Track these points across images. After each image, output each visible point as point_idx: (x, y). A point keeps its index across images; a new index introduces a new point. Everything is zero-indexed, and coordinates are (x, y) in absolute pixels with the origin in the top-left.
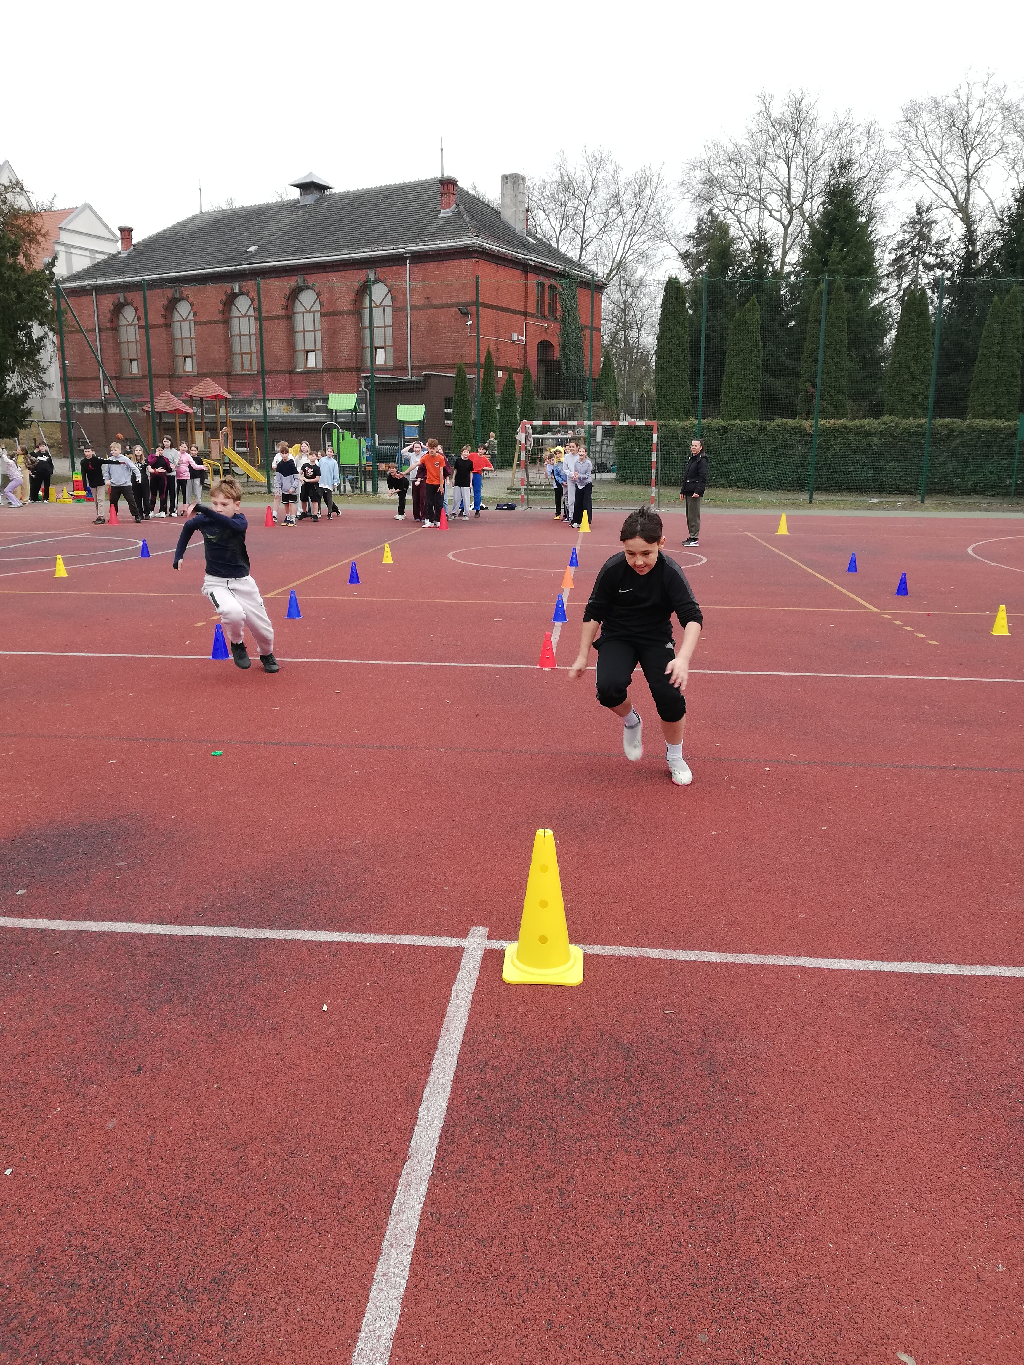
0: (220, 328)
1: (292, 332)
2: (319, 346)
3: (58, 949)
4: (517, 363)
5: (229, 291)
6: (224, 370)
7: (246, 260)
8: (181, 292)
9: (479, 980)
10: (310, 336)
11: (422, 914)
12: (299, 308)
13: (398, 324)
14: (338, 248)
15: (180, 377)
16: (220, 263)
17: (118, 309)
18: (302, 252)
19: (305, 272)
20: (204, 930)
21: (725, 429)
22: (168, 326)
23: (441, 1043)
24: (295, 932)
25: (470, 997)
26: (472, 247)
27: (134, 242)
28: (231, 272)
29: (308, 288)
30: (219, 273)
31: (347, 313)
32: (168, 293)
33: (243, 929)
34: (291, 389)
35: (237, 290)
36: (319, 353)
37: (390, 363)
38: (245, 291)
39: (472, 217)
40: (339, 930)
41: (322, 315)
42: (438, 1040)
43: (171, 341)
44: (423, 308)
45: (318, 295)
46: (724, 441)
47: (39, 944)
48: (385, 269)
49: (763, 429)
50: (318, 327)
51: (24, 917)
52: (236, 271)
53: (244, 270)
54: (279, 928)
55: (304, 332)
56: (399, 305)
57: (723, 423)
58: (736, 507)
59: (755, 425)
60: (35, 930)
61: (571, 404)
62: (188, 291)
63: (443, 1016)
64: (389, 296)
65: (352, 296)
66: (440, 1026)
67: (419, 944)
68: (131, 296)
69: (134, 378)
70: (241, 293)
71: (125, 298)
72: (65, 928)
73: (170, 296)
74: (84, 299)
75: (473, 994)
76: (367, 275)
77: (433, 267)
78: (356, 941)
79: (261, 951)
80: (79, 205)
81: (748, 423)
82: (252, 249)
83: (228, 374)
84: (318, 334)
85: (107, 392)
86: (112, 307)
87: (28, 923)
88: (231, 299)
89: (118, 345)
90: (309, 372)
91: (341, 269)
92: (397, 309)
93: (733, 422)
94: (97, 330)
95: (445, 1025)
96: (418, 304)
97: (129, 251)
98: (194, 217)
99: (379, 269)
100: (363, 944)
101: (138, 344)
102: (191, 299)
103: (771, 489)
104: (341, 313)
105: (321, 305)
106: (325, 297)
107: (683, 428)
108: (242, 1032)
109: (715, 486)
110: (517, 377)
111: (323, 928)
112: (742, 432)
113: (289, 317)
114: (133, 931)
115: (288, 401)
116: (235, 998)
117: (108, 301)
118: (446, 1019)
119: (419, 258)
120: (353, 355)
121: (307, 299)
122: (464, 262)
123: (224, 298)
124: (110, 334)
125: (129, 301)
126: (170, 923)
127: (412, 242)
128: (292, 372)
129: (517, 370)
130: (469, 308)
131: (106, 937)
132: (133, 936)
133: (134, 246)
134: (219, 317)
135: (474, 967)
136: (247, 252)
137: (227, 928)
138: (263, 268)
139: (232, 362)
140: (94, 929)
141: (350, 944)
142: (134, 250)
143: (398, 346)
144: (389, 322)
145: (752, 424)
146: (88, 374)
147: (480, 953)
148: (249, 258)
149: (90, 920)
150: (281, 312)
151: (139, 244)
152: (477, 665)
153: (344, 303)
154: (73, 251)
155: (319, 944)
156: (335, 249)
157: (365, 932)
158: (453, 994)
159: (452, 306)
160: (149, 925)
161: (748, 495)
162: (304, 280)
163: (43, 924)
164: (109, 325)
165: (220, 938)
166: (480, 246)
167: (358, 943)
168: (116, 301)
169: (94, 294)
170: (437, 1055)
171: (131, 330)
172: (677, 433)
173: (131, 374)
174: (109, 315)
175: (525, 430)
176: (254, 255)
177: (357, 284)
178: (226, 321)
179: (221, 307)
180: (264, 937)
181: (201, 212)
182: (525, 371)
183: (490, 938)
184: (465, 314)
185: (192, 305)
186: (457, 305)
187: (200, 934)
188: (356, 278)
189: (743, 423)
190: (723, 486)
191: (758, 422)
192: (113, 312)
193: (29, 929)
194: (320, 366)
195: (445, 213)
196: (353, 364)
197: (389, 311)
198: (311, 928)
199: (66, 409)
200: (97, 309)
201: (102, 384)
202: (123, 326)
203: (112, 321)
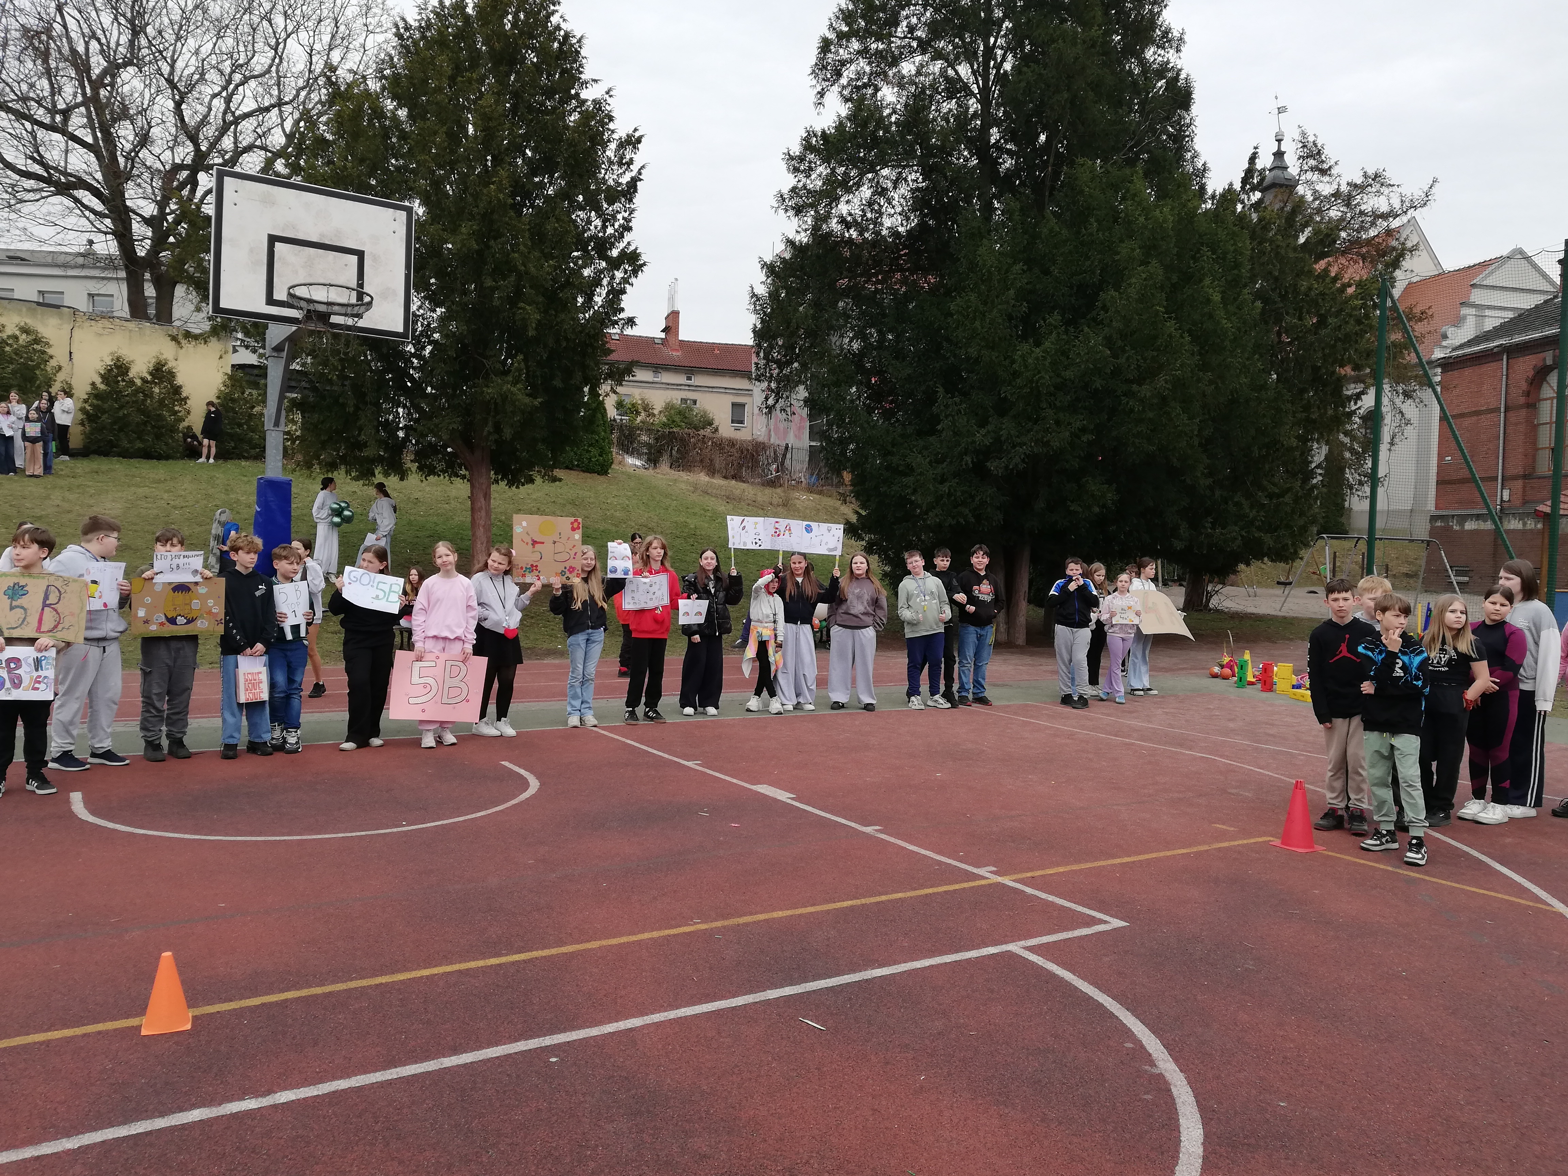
17: (1542, 374)
71: (1556, 357)
74: (1488, 368)
85: (1506, 497)
86: (1531, 374)
89: (1533, 429)
94: (1502, 410)
117: (1526, 365)
124: (1523, 412)
154: (1488, 312)
164: (1522, 400)
168: (1540, 364)
169: (1505, 357)
174: (1524, 386)
192: (1533, 380)
199: (1439, 524)
200: (1507, 379)
201: (1499, 487)
202: (1546, 399)
203: (1528, 394)
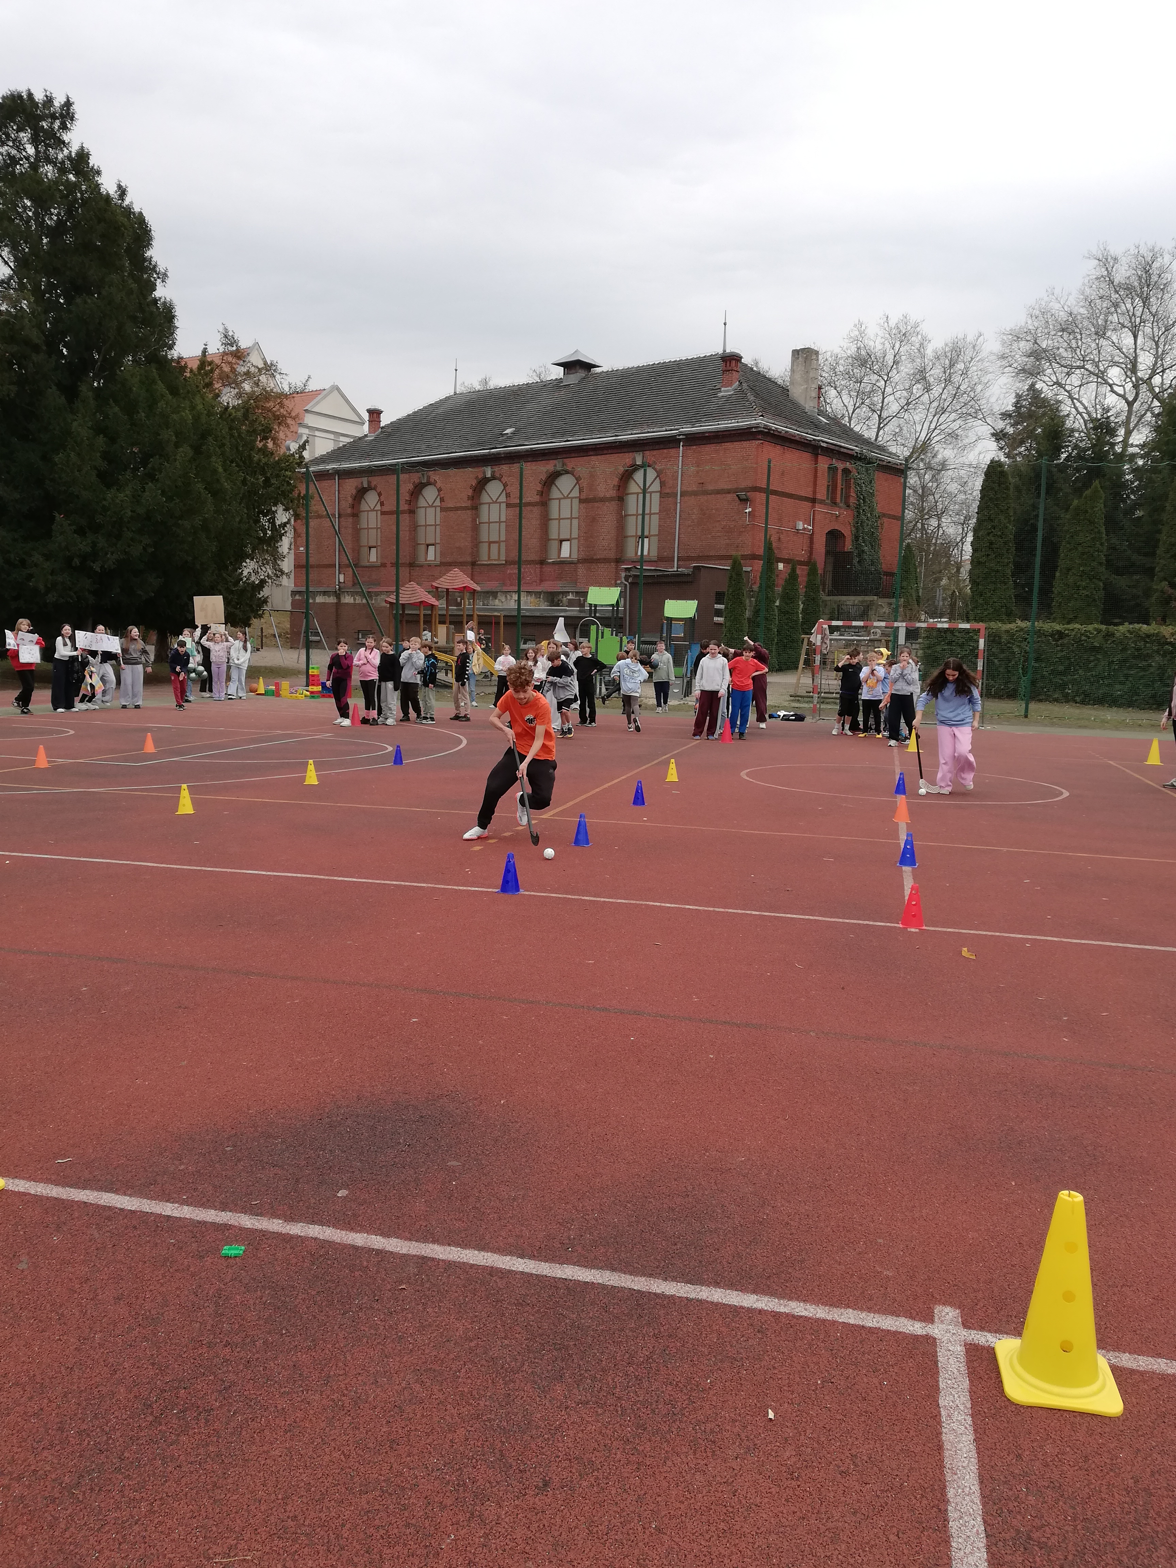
0: (467, 515)
1: (545, 520)
2: (575, 534)
3: (401, 1283)
4: (801, 554)
5: (480, 476)
6: (469, 559)
7: (501, 443)
8: (429, 477)
9: (972, 1392)
10: (565, 524)
11: (860, 1278)
12: (555, 493)
13: (666, 512)
14: (603, 429)
15: (422, 566)
16: (473, 446)
17: (361, 493)
18: (563, 435)
19: (564, 456)
20: (579, 1273)
21: (1061, 635)
22: (412, 512)
23: (951, 1493)
24: (698, 1288)
25: (969, 1420)
26: (755, 427)
27: (382, 424)
28: (484, 455)
29: (567, 472)
30: (471, 456)
31: (611, 499)
32: (416, 477)
33: (628, 1277)
34: (541, 581)
35: (489, 475)
36: (575, 542)
37: (654, 554)
38: (497, 475)
39: (757, 395)
40: (754, 1292)
41: (581, 501)
42: (945, 1487)
43: (414, 527)
44: (695, 494)
45: (578, 479)
46: (1059, 648)
47: (378, 1272)
48: (655, 452)
49: (1109, 635)
50: (575, 514)
51: (352, 1230)
52: (489, 454)
53: (499, 454)
54: (674, 1279)
55: (559, 519)
56: (668, 491)
57: (1058, 627)
58: (1080, 727)
59: (1099, 631)
60: (370, 1250)
61: (863, 601)
62: (436, 476)
63: (940, 1448)
64: (658, 480)
65: (616, 481)
66: (941, 1465)
67: (870, 1325)
68: (376, 480)
69: (372, 567)
70: (493, 478)
71: (369, 483)
72: (404, 1251)
73: (417, 481)
74: (326, 484)
75: (972, 1416)
76: (634, 459)
77: (709, 450)
78: (782, 1311)
79: (662, 1312)
80: (327, 386)
81: (1090, 627)
82: (508, 431)
83: (473, 564)
84: (575, 522)
85: (342, 580)
86: (354, 492)
87: (359, 1239)
88: (483, 483)
89: (357, 532)
90: (562, 563)
91: (605, 452)
92: (666, 495)
93: (1071, 626)
94: (337, 516)
95: (947, 1462)
96: (690, 489)
97: (376, 434)
98: (447, 398)
99: (647, 453)
100: (793, 1316)
101: (379, 530)
102: (439, 484)
103: (1120, 706)
104: (603, 500)
105: (581, 491)
106: (584, 483)
107: (1007, 631)
108: (667, 1441)
109: (1046, 701)
110: (802, 571)
111: (732, 1286)
112: (1083, 638)
113: (544, 503)
114: (489, 1263)
115: (538, 594)
116: (646, 1384)
117: (351, 486)
118: (947, 1454)
119: (693, 440)
120: (613, 545)
121: (565, 484)
122: (746, 444)
123: (474, 483)
124: (350, 519)
125: (373, 486)
126: (532, 1257)
127: (687, 422)
128: (542, 562)
129: (801, 563)
130: (748, 494)
131: (458, 1270)
132: (492, 1271)
133: (382, 428)
134: (468, 504)
135: (959, 1371)
136: (503, 435)
137: (608, 1273)
138: (519, 452)
139: (478, 551)
140: (441, 1257)
141: (776, 1315)
142: (382, 432)
143: (665, 534)
144: (656, 508)
145: (1096, 629)
146: (326, 562)
147: (960, 1349)
148: (505, 441)
149: (434, 1242)
150: (536, 498)
151: (387, 426)
152: (820, 918)
153: (606, 487)
154: (317, 433)
155: (736, 1310)
156: (600, 430)
157: (791, 1299)
158: (943, 1413)
159: (729, 492)
160: (508, 1258)
161: (1091, 712)
162: (563, 465)
163: (377, 1242)
164: (349, 511)
165: (603, 1287)
166: (766, 427)
167: (787, 1315)
168: (360, 486)
169: (337, 478)
170: (952, 1514)
171: (372, 515)
172: (1000, 637)
173: (368, 561)
174: (350, 500)
175: (821, 631)
176: (510, 438)
177: (621, 469)
178: (475, 508)
179: (470, 492)
180: (658, 1291)
181: (455, 394)
182: (810, 563)
183: (966, 1325)
184: (744, 501)
185: (439, 490)
186: (735, 491)
187: (575, 1278)
188: (620, 462)
189: (1083, 628)
190: (1056, 700)
191: (1103, 627)
192: (356, 497)
193: (363, 1248)
194: (575, 556)
195: (726, 391)
196: (612, 555)
197: (656, 498)
198: (717, 1284)
199: (297, 597)
200: (339, 493)
201: (337, 571)
202: (364, 511)
203: (353, 506)
